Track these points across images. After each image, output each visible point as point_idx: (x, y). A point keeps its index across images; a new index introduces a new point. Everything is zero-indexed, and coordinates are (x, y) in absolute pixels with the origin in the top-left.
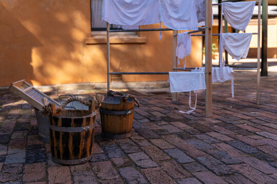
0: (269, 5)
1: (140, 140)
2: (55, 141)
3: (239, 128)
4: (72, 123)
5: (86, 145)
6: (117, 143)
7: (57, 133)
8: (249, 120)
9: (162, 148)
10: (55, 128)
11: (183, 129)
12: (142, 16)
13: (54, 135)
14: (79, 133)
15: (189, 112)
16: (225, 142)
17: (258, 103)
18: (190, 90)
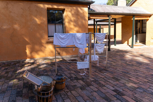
0: (111, 22)
1: (68, 92)
2: (40, 100)
3: (100, 83)
4: (46, 94)
5: (50, 100)
6: (60, 93)
7: (41, 98)
8: (103, 78)
9: (75, 96)
10: (40, 96)
11: (82, 84)
12: (67, 42)
13: (39, 98)
14: (48, 97)
15: (84, 74)
16: (95, 91)
17: (107, 68)
18: (84, 68)
